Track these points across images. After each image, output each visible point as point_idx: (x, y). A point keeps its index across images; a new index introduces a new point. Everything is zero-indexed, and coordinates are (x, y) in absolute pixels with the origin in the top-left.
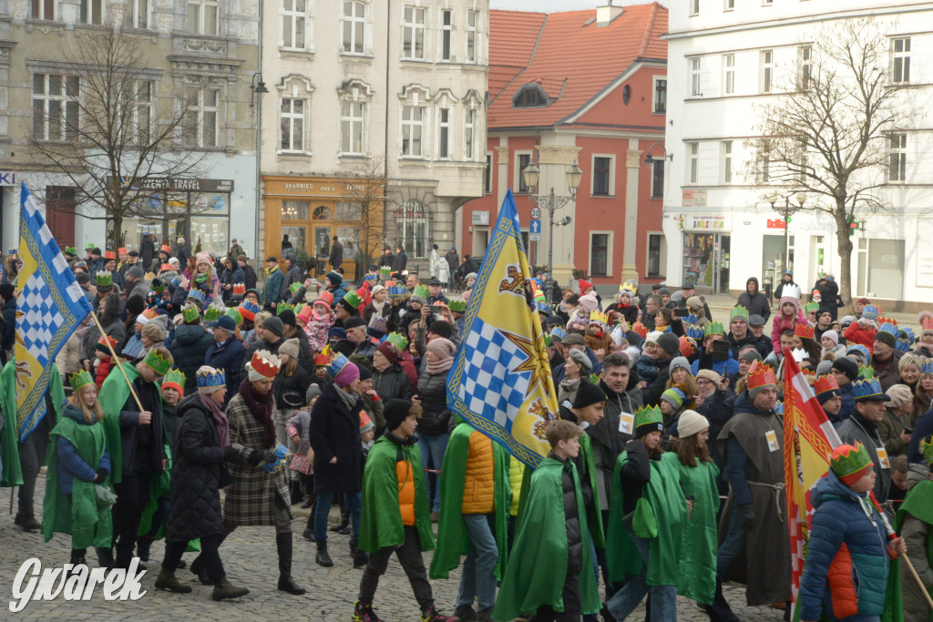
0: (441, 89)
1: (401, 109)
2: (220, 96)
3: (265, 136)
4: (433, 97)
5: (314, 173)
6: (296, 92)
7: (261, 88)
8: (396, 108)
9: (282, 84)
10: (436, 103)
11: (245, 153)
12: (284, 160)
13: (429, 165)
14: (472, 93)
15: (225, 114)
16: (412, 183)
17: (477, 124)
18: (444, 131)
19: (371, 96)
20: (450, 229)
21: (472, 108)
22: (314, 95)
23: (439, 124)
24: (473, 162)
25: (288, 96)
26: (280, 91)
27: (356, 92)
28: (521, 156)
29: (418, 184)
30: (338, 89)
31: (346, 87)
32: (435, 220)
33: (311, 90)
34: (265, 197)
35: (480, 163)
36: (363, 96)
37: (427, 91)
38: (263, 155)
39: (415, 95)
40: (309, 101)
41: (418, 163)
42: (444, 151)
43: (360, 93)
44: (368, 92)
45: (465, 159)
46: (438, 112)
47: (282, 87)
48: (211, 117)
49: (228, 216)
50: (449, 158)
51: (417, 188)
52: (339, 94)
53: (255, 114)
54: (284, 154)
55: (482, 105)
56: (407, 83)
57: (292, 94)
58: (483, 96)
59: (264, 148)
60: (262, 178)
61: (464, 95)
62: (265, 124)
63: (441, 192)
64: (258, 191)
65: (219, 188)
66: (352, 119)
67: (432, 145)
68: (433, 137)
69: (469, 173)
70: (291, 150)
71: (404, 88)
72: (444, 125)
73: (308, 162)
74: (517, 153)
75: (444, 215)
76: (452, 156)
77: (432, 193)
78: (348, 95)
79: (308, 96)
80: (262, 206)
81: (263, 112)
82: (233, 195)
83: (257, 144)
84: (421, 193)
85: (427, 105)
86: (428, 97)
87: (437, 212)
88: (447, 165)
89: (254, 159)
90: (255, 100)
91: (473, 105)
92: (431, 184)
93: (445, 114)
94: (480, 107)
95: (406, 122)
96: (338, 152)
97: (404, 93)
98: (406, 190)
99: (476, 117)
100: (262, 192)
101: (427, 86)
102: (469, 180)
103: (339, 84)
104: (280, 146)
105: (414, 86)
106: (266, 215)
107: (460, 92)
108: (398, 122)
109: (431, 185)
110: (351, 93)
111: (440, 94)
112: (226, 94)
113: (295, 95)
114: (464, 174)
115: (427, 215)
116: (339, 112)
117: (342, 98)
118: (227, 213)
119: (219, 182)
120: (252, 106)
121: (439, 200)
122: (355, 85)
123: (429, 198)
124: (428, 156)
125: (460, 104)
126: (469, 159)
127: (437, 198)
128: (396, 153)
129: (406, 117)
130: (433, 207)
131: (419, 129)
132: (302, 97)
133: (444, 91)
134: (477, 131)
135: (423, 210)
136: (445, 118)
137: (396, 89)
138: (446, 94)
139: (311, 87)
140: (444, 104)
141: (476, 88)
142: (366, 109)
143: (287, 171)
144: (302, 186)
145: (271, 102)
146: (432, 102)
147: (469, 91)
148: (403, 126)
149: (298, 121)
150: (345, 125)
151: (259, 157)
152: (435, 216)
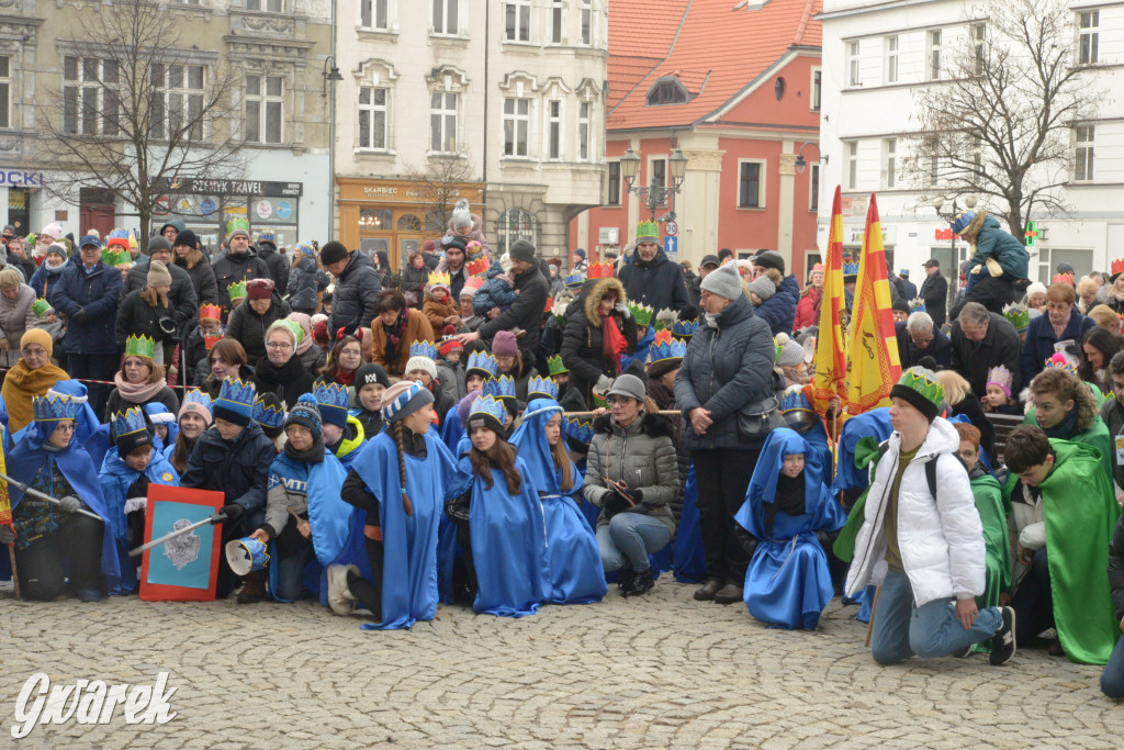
0: (550, 78)
1: (503, 101)
2: (286, 84)
3: (339, 132)
4: (540, 87)
5: (398, 176)
6: (376, 79)
7: (334, 74)
8: (497, 100)
9: (360, 70)
10: (543, 94)
11: (316, 151)
12: (362, 160)
13: (537, 168)
14: (588, 82)
15: (291, 105)
16: (517, 189)
17: (594, 118)
18: (555, 128)
19: (466, 85)
20: (562, 243)
21: (588, 100)
22: (398, 83)
23: (548, 119)
24: (589, 164)
25: (368, 84)
26: (358, 78)
27: (448, 80)
28: (655, 162)
29: (523, 189)
30: (426, 77)
31: (436, 74)
32: (543, 232)
33: (395, 77)
34: (340, 203)
35: (598, 165)
36: (456, 85)
37: (534, 80)
38: (337, 154)
39: (520, 85)
40: (392, 90)
41: (523, 165)
42: (554, 151)
43: (453, 82)
44: (463, 81)
45: (579, 159)
46: (547, 106)
47: (360, 74)
48: (274, 109)
49: (297, 224)
50: (560, 159)
51: (523, 194)
52: (429, 83)
53: (328, 106)
54: (362, 153)
55: (600, 96)
56: (509, 70)
57: (372, 82)
58: (600, 86)
59: (339, 146)
60: (337, 180)
61: (577, 85)
62: (339, 118)
63: (551, 198)
64: (332, 196)
65: (285, 192)
66: (444, 112)
67: (540, 143)
68: (541, 134)
69: (584, 177)
70: (371, 148)
71: (506, 76)
72: (555, 120)
73: (392, 162)
74: (651, 158)
75: (554, 226)
76: (563, 156)
77: (541, 200)
78: (439, 84)
79: (391, 85)
80: (337, 214)
81: (337, 103)
82: (302, 200)
83: (331, 142)
84: (528, 200)
85: (534, 96)
86: (535, 88)
87: (546, 223)
88: (559, 167)
89: (327, 159)
90: (328, 89)
91: (588, 96)
92: (539, 190)
93: (555, 106)
94: (597, 98)
95: (509, 117)
96: (427, 151)
97: (506, 82)
98: (508, 197)
99: (592, 110)
100: (337, 197)
101: (535, 74)
102: (584, 184)
103: (428, 71)
104: (358, 144)
105: (517, 74)
106: (341, 224)
107: (573, 81)
108: (499, 116)
109: (538, 192)
110: (442, 81)
111: (549, 83)
112: (293, 81)
113: (376, 84)
114: (578, 177)
115: (535, 226)
116: (429, 103)
117: (432, 87)
118: (294, 221)
119: (284, 185)
120: (324, 96)
121: (548, 209)
122: (447, 73)
123: (536, 207)
124: (535, 157)
125: (573, 95)
126: (585, 160)
127: (546, 207)
128: (497, 152)
129: (509, 108)
130: (541, 217)
131: (523, 125)
132: (383, 85)
133: (554, 80)
134: (594, 128)
135: (530, 220)
136: (555, 113)
137: (496, 77)
138: (557, 83)
139: (395, 74)
140: (554, 95)
141: (592, 76)
142: (460, 101)
143: (366, 173)
144: (384, 190)
145: (347, 91)
146: (539, 93)
147: (584, 80)
148: (506, 121)
149: (379, 115)
150: (435, 120)
151: (332, 156)
152: (544, 227)
